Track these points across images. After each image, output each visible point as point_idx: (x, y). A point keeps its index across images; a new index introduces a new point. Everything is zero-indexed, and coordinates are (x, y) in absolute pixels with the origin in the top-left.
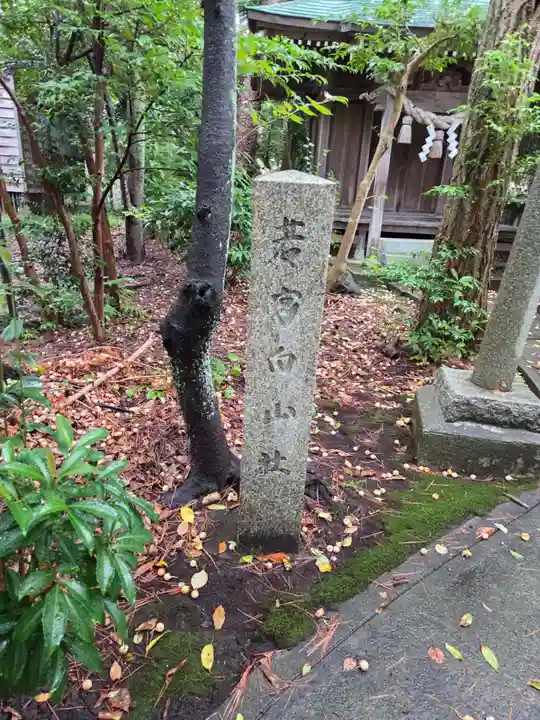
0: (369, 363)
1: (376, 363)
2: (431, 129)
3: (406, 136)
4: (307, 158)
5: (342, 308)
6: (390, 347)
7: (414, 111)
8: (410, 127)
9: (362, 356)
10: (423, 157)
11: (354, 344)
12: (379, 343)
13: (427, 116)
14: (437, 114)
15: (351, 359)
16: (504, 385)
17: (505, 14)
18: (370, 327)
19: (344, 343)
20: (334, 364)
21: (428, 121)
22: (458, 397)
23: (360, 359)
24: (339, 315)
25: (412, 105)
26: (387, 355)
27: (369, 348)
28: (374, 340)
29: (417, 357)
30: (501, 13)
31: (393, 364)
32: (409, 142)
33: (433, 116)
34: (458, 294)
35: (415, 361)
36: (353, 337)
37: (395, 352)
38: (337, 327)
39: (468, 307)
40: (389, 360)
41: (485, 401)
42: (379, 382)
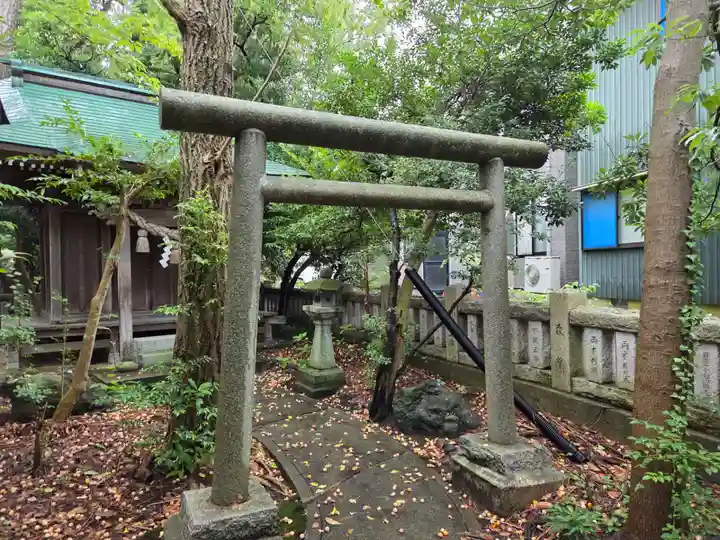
0: (118, 497)
1: (126, 496)
2: (166, 240)
3: (143, 245)
4: (13, 287)
5: (86, 433)
6: (143, 469)
7: (147, 226)
8: (146, 239)
9: (111, 490)
10: (164, 263)
11: (99, 477)
12: (130, 466)
13: (162, 231)
14: (171, 228)
15: (95, 499)
16: (241, 497)
17: (193, 174)
18: (121, 449)
19: (87, 480)
20: (71, 515)
21: (162, 234)
22: (196, 527)
23: (107, 494)
24: (80, 444)
25: (144, 221)
26: (139, 480)
27: (118, 478)
28: (124, 464)
29: (172, 474)
30: (190, 173)
31: (147, 489)
32: (147, 251)
33: (167, 230)
34: (200, 402)
35: (172, 478)
36: (99, 469)
37: (148, 474)
38: (78, 461)
39: (211, 412)
40: (141, 486)
41: (224, 522)
42: (129, 520)
